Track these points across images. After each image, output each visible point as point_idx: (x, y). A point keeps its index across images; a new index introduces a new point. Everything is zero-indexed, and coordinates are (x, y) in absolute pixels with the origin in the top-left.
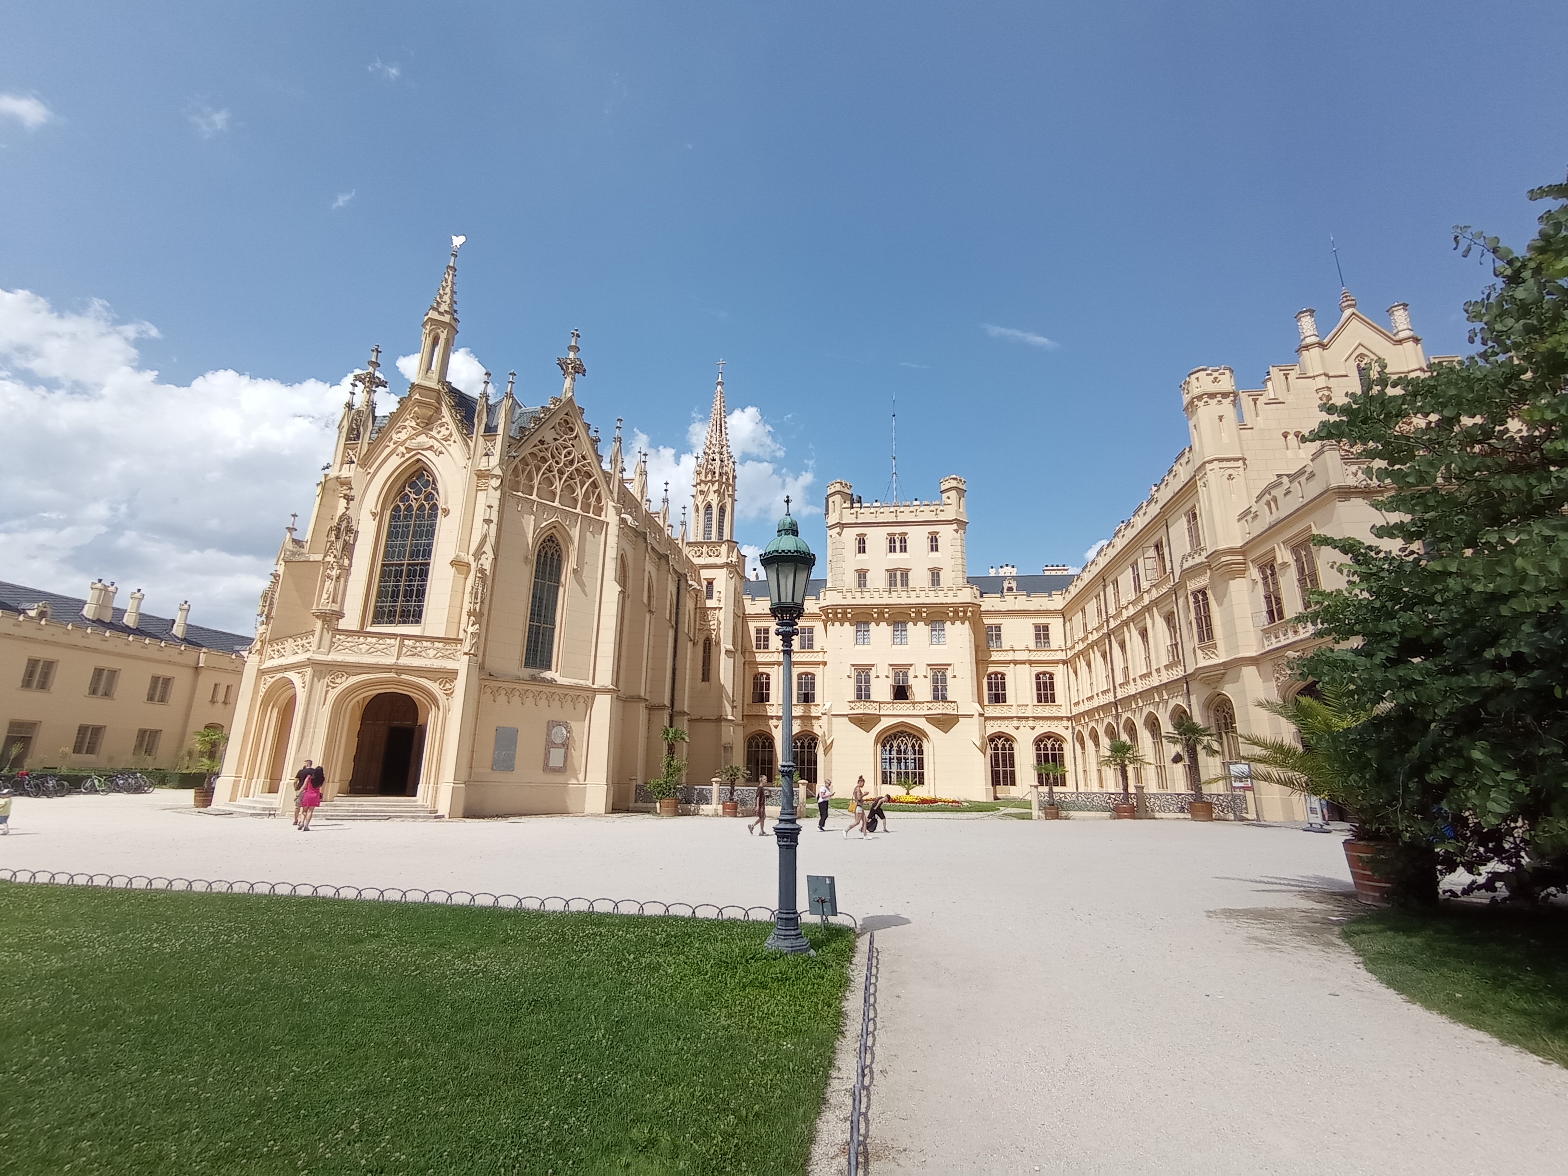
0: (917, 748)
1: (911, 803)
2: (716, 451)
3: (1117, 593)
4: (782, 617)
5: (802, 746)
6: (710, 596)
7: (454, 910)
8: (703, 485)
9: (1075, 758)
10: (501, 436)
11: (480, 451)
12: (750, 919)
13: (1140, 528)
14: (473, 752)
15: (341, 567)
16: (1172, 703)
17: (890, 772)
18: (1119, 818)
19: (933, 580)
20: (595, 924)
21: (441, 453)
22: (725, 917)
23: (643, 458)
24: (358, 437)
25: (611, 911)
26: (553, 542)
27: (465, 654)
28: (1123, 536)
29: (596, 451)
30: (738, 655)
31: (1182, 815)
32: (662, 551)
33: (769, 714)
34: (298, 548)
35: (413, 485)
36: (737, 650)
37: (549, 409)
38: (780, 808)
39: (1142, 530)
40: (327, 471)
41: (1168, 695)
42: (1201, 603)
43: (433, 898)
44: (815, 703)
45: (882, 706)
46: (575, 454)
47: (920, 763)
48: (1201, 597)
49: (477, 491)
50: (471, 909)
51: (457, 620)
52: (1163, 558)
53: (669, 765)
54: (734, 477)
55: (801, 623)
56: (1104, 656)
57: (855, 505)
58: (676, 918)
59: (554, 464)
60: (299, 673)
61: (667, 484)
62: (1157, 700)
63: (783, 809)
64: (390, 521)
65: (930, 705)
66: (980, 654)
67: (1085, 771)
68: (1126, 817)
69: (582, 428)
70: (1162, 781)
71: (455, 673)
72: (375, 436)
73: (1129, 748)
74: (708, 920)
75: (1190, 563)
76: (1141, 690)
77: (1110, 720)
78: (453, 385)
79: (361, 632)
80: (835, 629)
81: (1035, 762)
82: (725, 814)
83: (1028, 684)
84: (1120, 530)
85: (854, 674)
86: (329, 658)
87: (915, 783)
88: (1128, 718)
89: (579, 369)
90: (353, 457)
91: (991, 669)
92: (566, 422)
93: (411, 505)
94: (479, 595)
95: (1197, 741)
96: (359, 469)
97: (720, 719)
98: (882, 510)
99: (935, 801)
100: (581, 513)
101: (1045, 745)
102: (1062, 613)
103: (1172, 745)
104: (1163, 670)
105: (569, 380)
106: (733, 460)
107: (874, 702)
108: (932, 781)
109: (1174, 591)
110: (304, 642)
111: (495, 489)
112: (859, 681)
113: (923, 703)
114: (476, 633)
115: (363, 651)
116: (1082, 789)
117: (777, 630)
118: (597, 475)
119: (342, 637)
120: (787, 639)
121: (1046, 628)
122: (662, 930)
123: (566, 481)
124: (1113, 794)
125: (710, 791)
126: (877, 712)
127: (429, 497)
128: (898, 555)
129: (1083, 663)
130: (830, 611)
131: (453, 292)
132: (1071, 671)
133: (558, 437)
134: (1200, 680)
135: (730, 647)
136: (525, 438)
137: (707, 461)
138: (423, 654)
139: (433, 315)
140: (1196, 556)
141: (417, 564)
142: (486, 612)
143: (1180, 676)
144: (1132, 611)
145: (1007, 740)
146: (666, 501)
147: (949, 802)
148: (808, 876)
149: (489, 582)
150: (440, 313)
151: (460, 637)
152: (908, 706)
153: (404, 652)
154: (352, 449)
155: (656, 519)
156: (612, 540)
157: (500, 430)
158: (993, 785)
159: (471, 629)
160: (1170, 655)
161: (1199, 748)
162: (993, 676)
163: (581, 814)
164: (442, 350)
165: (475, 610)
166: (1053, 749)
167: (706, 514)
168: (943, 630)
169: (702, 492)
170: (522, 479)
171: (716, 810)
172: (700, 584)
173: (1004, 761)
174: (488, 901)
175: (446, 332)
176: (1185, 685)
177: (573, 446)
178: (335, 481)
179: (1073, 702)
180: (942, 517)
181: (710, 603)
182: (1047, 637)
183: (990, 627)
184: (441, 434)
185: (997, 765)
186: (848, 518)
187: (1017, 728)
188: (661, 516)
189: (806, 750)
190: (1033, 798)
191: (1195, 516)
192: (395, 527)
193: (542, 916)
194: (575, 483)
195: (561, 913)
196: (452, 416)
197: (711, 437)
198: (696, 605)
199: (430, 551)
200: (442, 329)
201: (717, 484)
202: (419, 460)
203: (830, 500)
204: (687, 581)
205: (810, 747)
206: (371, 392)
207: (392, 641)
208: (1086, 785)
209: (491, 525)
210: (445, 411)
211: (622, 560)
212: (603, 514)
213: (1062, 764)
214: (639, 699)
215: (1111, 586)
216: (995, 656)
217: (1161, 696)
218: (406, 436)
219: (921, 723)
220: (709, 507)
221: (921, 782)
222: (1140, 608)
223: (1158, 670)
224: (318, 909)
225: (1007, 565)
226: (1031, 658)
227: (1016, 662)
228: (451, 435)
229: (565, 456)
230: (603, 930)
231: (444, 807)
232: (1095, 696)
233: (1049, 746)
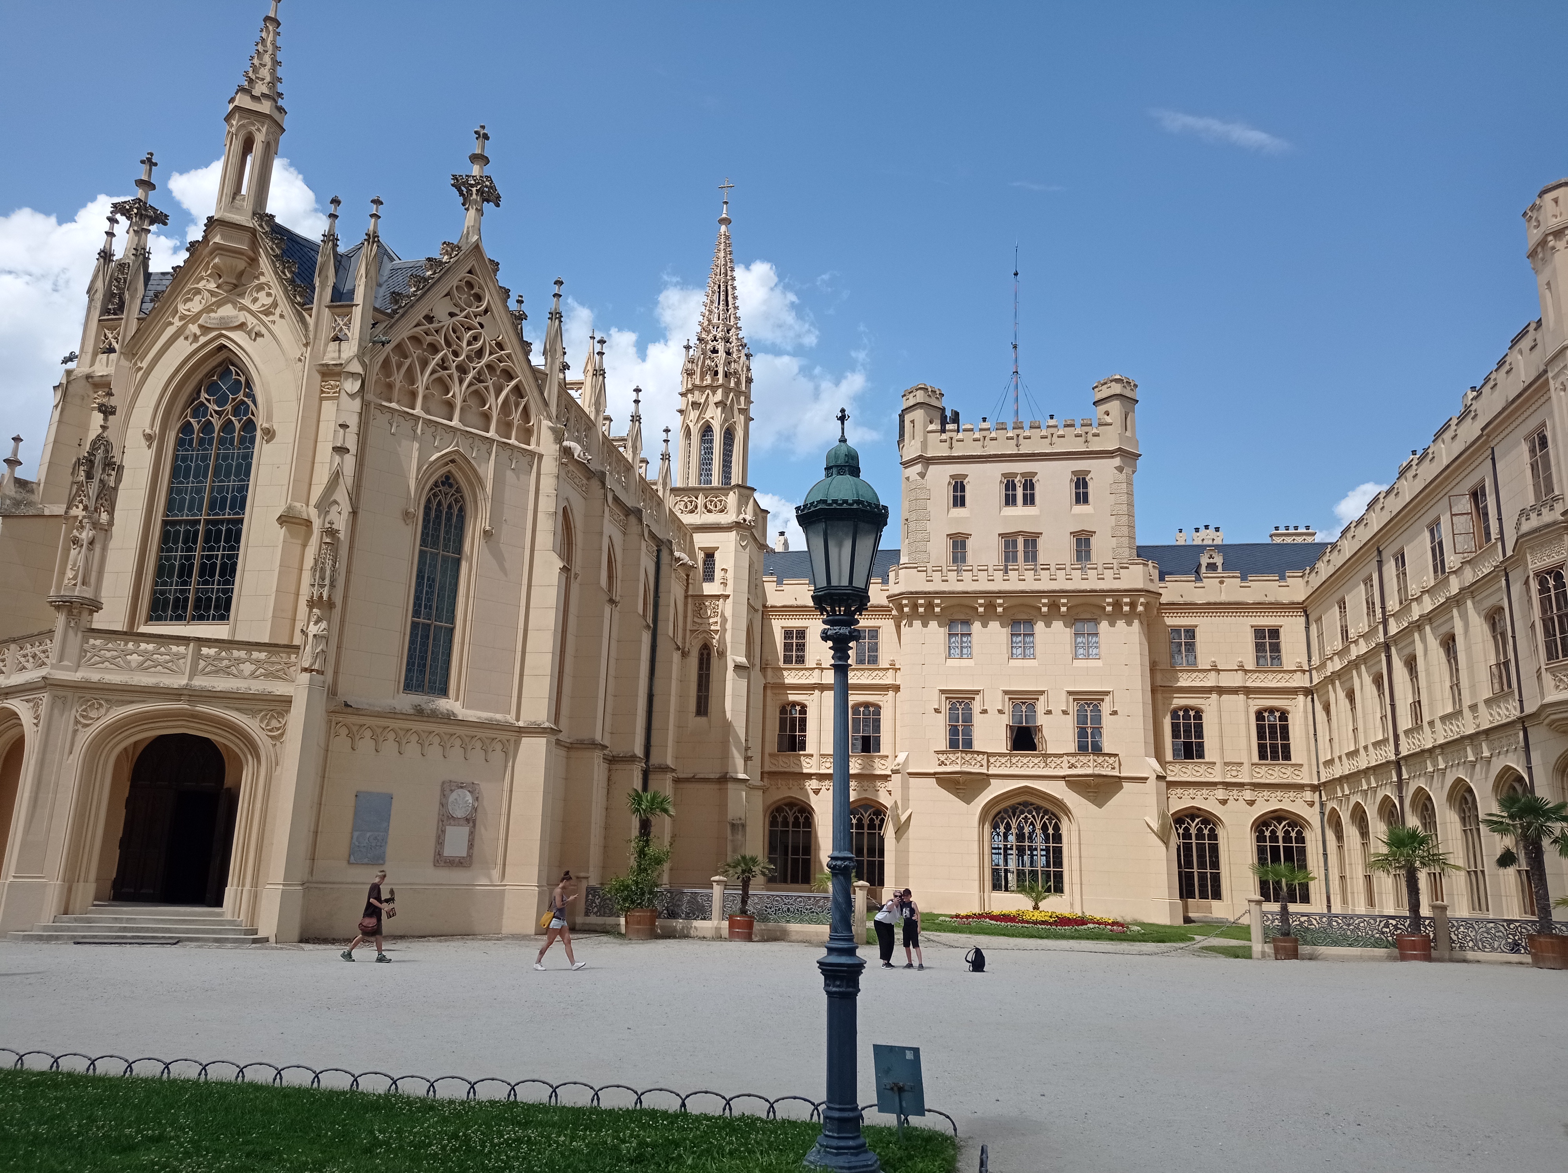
0: (1051, 831)
1: (1043, 923)
2: (719, 335)
3: (1402, 575)
4: (833, 611)
5: (860, 825)
6: (709, 576)
7: (286, 1096)
8: (696, 393)
9: (1325, 855)
10: (360, 308)
11: (326, 332)
12: (778, 1117)
13: (1445, 463)
14: (316, 833)
15: (95, 525)
16: (1497, 765)
17: (1006, 871)
18: (1403, 958)
19: (1078, 552)
20: (519, 1124)
21: (258, 335)
22: (736, 1113)
23: (598, 347)
24: (121, 308)
25: (545, 1100)
26: (451, 486)
27: (305, 670)
28: (1415, 476)
29: (520, 335)
30: (756, 673)
31: (1514, 957)
32: (630, 503)
33: (805, 771)
34: (24, 495)
35: (212, 389)
36: (753, 665)
37: (440, 263)
38: (826, 929)
39: (1448, 467)
40: (71, 365)
41: (1491, 749)
42: (1553, 592)
43: (251, 1075)
44: (881, 753)
45: (992, 760)
46: (487, 337)
47: (1056, 857)
48: (1551, 583)
49: (321, 399)
50: (313, 1095)
51: (289, 614)
52: (1486, 514)
53: (642, 853)
54: (749, 381)
55: (864, 622)
56: (1378, 681)
57: (949, 427)
58: (653, 1114)
59: (451, 357)
60: (27, 701)
61: (638, 390)
62: (1471, 758)
63: (834, 929)
64: (176, 450)
65: (1073, 760)
66: (1159, 676)
67: (1342, 878)
68: (1415, 958)
69: (496, 297)
70: (1479, 899)
71: (286, 702)
72: (148, 306)
73: (1423, 841)
74: (707, 1117)
75: (1534, 522)
76: (1442, 741)
77: (1389, 792)
78: (278, 220)
79: (130, 634)
80: (914, 631)
81: (1256, 861)
82: (733, 936)
83: (1243, 728)
84: (1409, 466)
85: (945, 707)
86: (78, 676)
87: (1048, 890)
88: (1420, 789)
89: (490, 195)
90: (114, 344)
91: (1179, 701)
92: (470, 285)
93: (210, 422)
94: (328, 573)
95: (1541, 831)
96: (124, 363)
97: (725, 779)
98: (993, 435)
99: (1082, 921)
100: (497, 437)
101: (1273, 832)
102: (1303, 608)
103: (1497, 836)
104: (1482, 707)
105: (472, 212)
106: (745, 351)
107: (978, 753)
108: (1077, 888)
109: (1505, 570)
110: (37, 650)
111: (352, 396)
112: (953, 717)
113: (1061, 756)
114: (322, 637)
115: (134, 665)
116: (1337, 909)
117: (824, 632)
118: (522, 377)
119: (98, 642)
120: (840, 647)
121: (1275, 633)
122: (631, 1136)
123: (470, 384)
124: (1393, 918)
125: (709, 897)
126: (985, 771)
127: (240, 409)
128: (1020, 510)
129: (1341, 695)
130: (905, 602)
131: (276, 63)
132: (1318, 707)
133: (457, 311)
134: (1550, 725)
135: (742, 660)
136: (401, 311)
137: (704, 353)
138: (234, 670)
139: (243, 101)
140: (1545, 511)
141: (222, 522)
142: (338, 600)
143: (1512, 718)
144: (1428, 605)
145: (1205, 822)
146: (636, 419)
147: (1106, 924)
148: (874, 1045)
149: (344, 552)
150: (254, 98)
151: (296, 642)
152: (1036, 761)
153: (200, 667)
154: (112, 329)
155: (621, 449)
156: (548, 484)
157: (359, 297)
158: (1181, 897)
159: (313, 629)
160: (1496, 681)
161: (1546, 842)
162: (1181, 713)
163: (495, 935)
164: (258, 163)
165: (321, 597)
166: (1287, 838)
167: (703, 441)
168: (1096, 634)
169: (695, 405)
170: (398, 378)
171: (718, 929)
172: (692, 555)
173: (1201, 857)
174: (342, 1083)
175: (264, 130)
176: (1521, 734)
177: (482, 326)
178: (84, 382)
179: (1322, 760)
180: (1096, 445)
181: (709, 589)
182: (1276, 648)
183: (1176, 630)
184: (258, 304)
185: (1189, 864)
186: (937, 449)
187: (1224, 802)
188: (629, 444)
189: (866, 830)
190: (1252, 921)
191: (1544, 442)
192: (184, 459)
193: (432, 1108)
194: (486, 388)
195: (462, 1103)
196: (276, 273)
197: (710, 312)
198: (687, 591)
199: (244, 499)
200: (258, 125)
201: (720, 391)
202: (222, 347)
203: (908, 418)
204: (671, 552)
205: (872, 826)
206: (141, 232)
207: (182, 649)
208: (1344, 901)
209: (347, 456)
210: (264, 263)
211: (566, 516)
212: (533, 440)
213: (1303, 866)
214: (594, 745)
215: (1393, 563)
216: (1184, 681)
217: (1478, 752)
218: (200, 307)
219: (1058, 790)
220: (707, 430)
221: (1059, 889)
222: (1442, 600)
223: (1473, 708)
224: (59, 1094)
225: (1207, 527)
226: (1248, 684)
227: (1221, 691)
228: (275, 305)
229: (469, 343)
230: (532, 1133)
231: (268, 927)
232: (1362, 751)
233: (1280, 834)
